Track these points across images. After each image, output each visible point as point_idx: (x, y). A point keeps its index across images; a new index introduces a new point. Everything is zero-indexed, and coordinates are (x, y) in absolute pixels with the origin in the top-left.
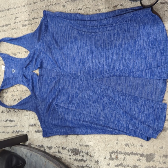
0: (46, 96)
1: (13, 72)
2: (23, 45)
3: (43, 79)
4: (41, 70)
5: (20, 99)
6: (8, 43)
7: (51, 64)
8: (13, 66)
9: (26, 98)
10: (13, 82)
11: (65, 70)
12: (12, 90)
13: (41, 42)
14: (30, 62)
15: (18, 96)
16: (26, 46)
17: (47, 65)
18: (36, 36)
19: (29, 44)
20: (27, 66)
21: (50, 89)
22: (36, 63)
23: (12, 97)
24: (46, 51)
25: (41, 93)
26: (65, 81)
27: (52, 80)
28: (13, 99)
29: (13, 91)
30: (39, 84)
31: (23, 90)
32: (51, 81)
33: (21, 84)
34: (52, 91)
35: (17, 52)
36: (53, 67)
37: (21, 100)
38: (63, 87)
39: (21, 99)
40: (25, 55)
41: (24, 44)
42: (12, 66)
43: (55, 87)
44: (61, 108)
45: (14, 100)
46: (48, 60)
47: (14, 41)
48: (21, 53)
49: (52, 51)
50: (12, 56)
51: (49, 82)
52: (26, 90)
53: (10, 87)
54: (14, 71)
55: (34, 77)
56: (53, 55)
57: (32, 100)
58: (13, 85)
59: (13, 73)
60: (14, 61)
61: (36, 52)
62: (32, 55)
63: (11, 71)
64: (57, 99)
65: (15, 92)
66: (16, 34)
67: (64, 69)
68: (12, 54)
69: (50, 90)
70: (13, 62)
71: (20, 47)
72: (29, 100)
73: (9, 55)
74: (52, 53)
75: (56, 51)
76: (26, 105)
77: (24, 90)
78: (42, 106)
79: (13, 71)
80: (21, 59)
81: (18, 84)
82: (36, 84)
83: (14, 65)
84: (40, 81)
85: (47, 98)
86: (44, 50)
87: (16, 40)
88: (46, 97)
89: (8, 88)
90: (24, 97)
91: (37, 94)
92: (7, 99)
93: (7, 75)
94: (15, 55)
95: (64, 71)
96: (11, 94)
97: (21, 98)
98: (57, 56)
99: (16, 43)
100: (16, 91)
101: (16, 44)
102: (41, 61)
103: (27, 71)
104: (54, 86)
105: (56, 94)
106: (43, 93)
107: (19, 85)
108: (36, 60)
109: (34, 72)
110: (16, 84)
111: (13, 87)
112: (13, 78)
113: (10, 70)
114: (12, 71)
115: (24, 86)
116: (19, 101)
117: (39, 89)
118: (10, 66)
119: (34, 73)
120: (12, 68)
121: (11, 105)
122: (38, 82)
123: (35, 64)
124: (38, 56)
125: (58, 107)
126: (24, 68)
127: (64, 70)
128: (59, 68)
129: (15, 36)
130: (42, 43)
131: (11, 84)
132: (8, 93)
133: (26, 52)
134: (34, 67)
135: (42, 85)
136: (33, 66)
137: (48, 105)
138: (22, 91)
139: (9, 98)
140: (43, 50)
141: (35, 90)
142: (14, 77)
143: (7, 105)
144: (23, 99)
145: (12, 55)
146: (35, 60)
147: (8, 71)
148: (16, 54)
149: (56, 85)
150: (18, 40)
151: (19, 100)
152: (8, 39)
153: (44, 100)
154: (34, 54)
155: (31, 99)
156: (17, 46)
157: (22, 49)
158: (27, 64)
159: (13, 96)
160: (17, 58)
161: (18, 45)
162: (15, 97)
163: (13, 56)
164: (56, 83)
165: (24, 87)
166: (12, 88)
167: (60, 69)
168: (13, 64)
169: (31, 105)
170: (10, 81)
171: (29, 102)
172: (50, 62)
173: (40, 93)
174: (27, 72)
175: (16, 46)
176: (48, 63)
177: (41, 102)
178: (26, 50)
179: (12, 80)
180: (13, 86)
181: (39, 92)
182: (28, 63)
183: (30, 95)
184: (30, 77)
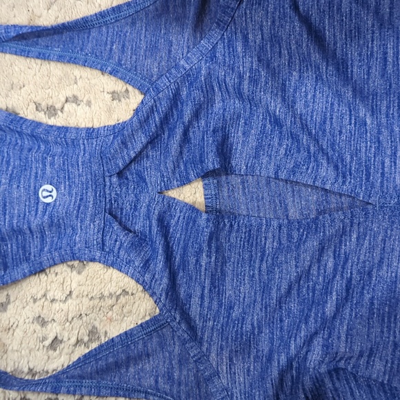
0: (259, 322)
1: (49, 200)
2: (99, 62)
3: (230, 232)
4: (219, 186)
5: (86, 339)
6: (8, 56)
7: (282, 151)
8: (44, 170)
9: (128, 335)
10: (42, 250)
11: (376, 178)
12: (34, 291)
13: (213, 40)
14: (148, 143)
15: (77, 323)
16: (120, 64)
17: (256, 156)
18: (180, 11)
19: (134, 52)
20: (127, 166)
21: (284, 286)
22: (185, 150)
23: (38, 327)
24: (254, 81)
25: (220, 305)
26: (384, 241)
27: (290, 237)
28: (44, 339)
29: (45, 295)
30: (209, 256)
31: (106, 293)
32: (284, 241)
33: (93, 260)
34: (294, 292)
35: (63, 99)
36: (297, 166)
37: (94, 345)
38: (370, 274)
39: (90, 340)
40: (110, 110)
41: (106, 55)
42: (36, 167)
43: (314, 271)
44: (359, 387)
45: (47, 343)
46: (263, 132)
47: (41, 41)
48: (89, 103)
49: (284, 85)
50: (30, 117)
51: (270, 245)
52: (125, 292)
53: (25, 277)
54: (54, 194)
55: (173, 222)
56: (294, 102)
57: (162, 345)
58: (45, 263)
59: (48, 204)
60: (46, 142)
61: (184, 93)
62: (163, 107)
63: (36, 193)
64: (330, 336)
65: (53, 301)
66: (55, 7)
67: (368, 175)
68: (33, 106)
69: (283, 291)
70: (43, 147)
71: (77, 71)
72: (145, 345)
73: (16, 114)
74: (284, 90)
75: (309, 84)
76: (132, 370)
77: (113, 288)
78: (232, 374)
79: (48, 194)
80: (91, 133)
81: (73, 258)
82: (193, 260)
83: (52, 164)
84: (217, 240)
85: (260, 332)
86: (241, 77)
87: (56, 37)
88: (259, 327)
89: (15, 282)
90: (115, 331)
91: (195, 310)
92: (8, 342)
93: (12, 217)
94: (51, 111)
95: (373, 186)
96: (31, 311)
97: (93, 333)
98: (320, 105)
99: (57, 50)
100: (59, 295)
101: (60, 59)
102: (220, 139)
103: (127, 193)
104: (310, 267)
105: (330, 308)
106: (231, 308)
107: (76, 263)
108: (186, 133)
109: (172, 193)
110: (63, 261)
111: (43, 276)
112: (42, 233)
113: (27, 189)
114: (42, 194)
115: (111, 270)
116: (81, 351)
117: (212, 283)
118: (25, 167)
119: (172, 203)
120: (40, 179)
121: (30, 370)
122: (206, 248)
123: (181, 153)
124: (196, 115)
125: (337, 385)
126: (115, 179)
127: (368, 179)
128: (336, 167)
129: (48, 19)
130: (220, 46)
131: (27, 260)
132: (10, 307)
133: (115, 96)
134: (174, 173)
135: (224, 263)
136: (170, 165)
137: (275, 373)
138: (102, 297)
139: (19, 333)
140: (231, 81)
141: (182, 292)
142: (51, 225)
143: (9, 370)
144: (103, 340)
145: (30, 114)
146: (179, 131)
147: (15, 194)
148: (58, 106)
149: (319, 261)
150: (66, 36)
151: (78, 342)
152: (13, 34)
153: (244, 345)
154: (175, 99)
155: (155, 340)
156: (60, 65)
157: (93, 82)
158: (133, 155)
159: (43, 323)
160: (65, 130)
161: (73, 61)
162: (52, 331)
163: (42, 117)
164: (322, 250)
165: (114, 273)
166: (34, 280)
167: (344, 177)
168: (44, 159)
169: (163, 369)
170: (24, 248)
171: (148, 355)
172: (276, 140)
173: (215, 303)
174: (132, 197)
175: (56, 69)
176: (259, 148)
177: (226, 354)
178: (120, 86)
179: (37, 242)
180: (42, 271)
181: (211, 299)
182: (139, 147)
183: (154, 320)
184: (154, 223)
